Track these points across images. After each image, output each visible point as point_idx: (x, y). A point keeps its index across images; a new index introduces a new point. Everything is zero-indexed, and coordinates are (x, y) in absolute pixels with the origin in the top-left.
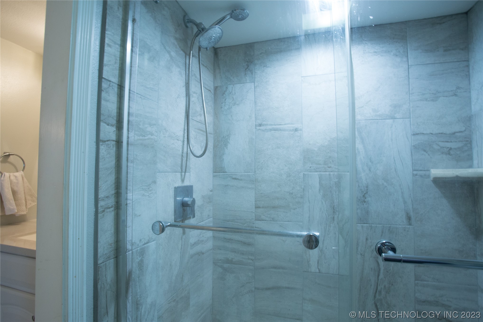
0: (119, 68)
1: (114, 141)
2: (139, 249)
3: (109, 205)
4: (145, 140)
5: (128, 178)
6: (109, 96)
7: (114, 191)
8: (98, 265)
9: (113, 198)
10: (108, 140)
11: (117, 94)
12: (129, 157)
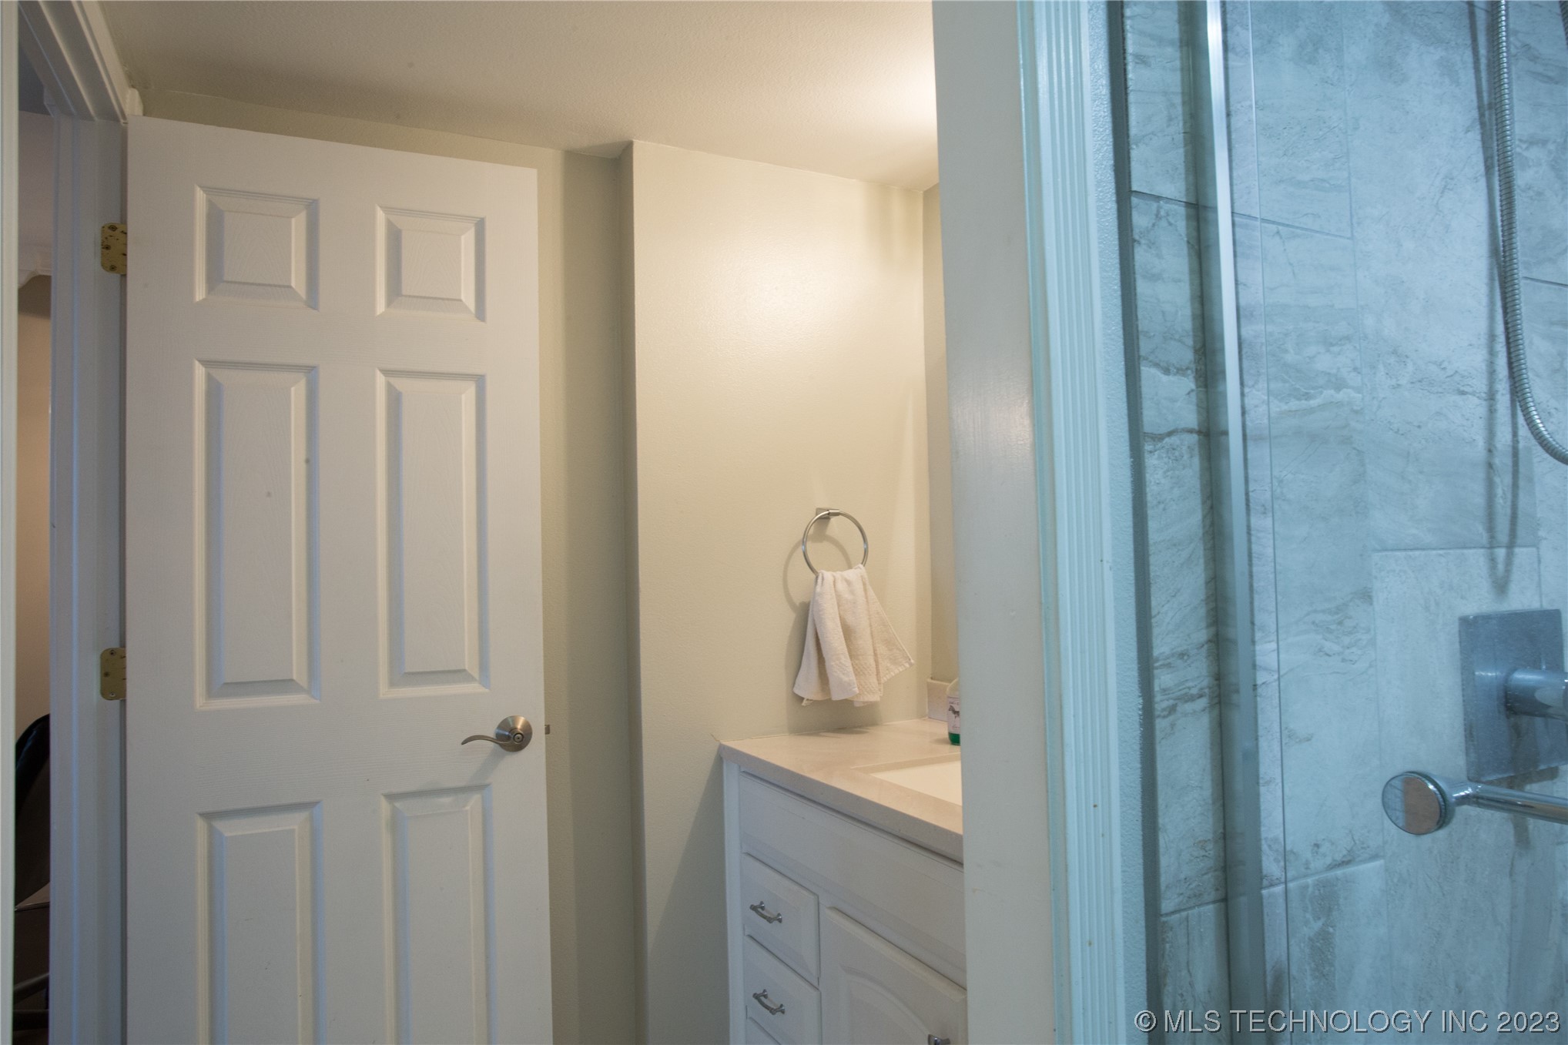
0: (1185, 139)
1: (1191, 431)
2: (1310, 881)
3: (1189, 688)
4: (1311, 411)
5: (1255, 578)
6: (1159, 256)
7: (1204, 631)
8: (1162, 915)
9: (1204, 660)
10: (1172, 429)
11: (1188, 242)
12: (1253, 491)
